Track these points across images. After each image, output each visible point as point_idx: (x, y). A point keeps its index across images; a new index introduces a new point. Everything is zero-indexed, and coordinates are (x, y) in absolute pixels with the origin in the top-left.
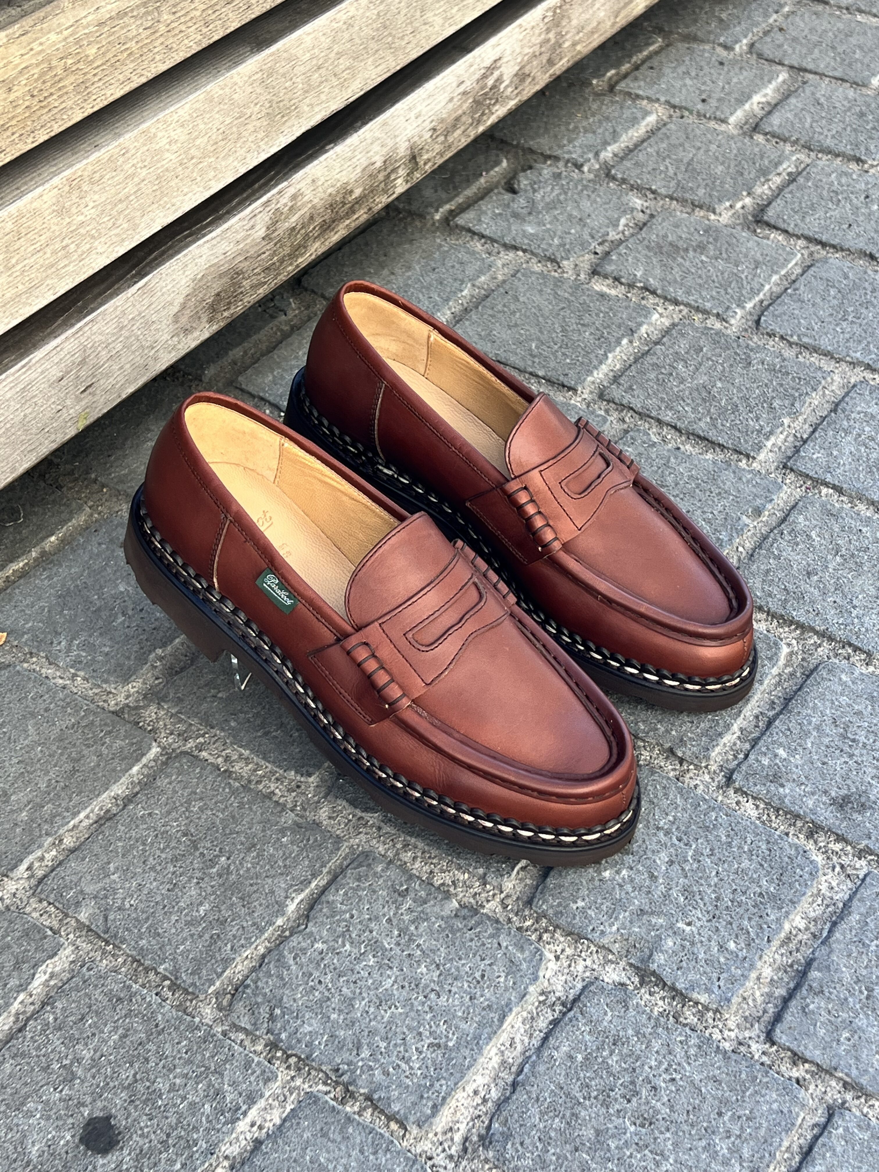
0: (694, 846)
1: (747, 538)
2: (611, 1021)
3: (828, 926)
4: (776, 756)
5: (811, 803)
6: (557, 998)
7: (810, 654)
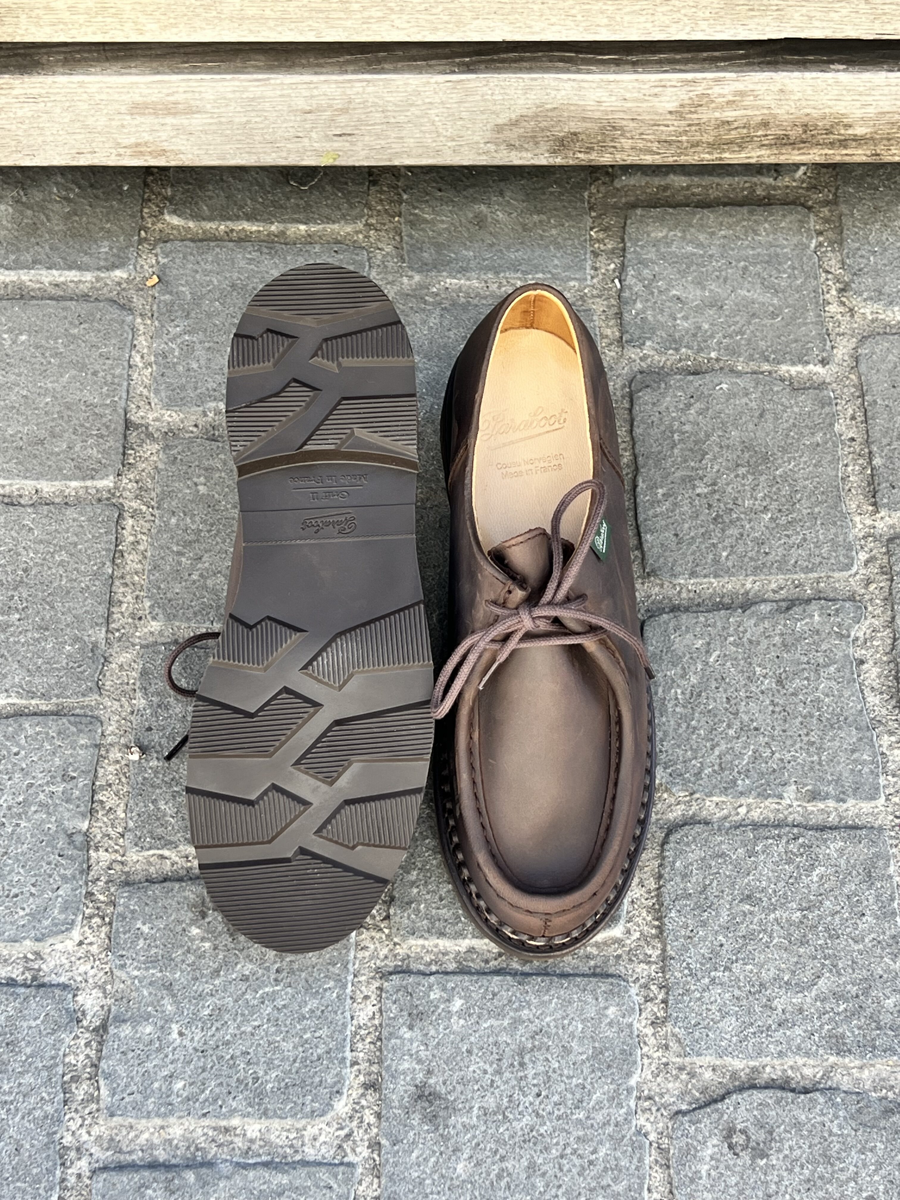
0: (278, 988)
1: (766, 807)
2: (30, 1028)
3: (264, 1158)
4: (448, 1001)
5: (406, 1065)
6: (39, 970)
7: (630, 960)
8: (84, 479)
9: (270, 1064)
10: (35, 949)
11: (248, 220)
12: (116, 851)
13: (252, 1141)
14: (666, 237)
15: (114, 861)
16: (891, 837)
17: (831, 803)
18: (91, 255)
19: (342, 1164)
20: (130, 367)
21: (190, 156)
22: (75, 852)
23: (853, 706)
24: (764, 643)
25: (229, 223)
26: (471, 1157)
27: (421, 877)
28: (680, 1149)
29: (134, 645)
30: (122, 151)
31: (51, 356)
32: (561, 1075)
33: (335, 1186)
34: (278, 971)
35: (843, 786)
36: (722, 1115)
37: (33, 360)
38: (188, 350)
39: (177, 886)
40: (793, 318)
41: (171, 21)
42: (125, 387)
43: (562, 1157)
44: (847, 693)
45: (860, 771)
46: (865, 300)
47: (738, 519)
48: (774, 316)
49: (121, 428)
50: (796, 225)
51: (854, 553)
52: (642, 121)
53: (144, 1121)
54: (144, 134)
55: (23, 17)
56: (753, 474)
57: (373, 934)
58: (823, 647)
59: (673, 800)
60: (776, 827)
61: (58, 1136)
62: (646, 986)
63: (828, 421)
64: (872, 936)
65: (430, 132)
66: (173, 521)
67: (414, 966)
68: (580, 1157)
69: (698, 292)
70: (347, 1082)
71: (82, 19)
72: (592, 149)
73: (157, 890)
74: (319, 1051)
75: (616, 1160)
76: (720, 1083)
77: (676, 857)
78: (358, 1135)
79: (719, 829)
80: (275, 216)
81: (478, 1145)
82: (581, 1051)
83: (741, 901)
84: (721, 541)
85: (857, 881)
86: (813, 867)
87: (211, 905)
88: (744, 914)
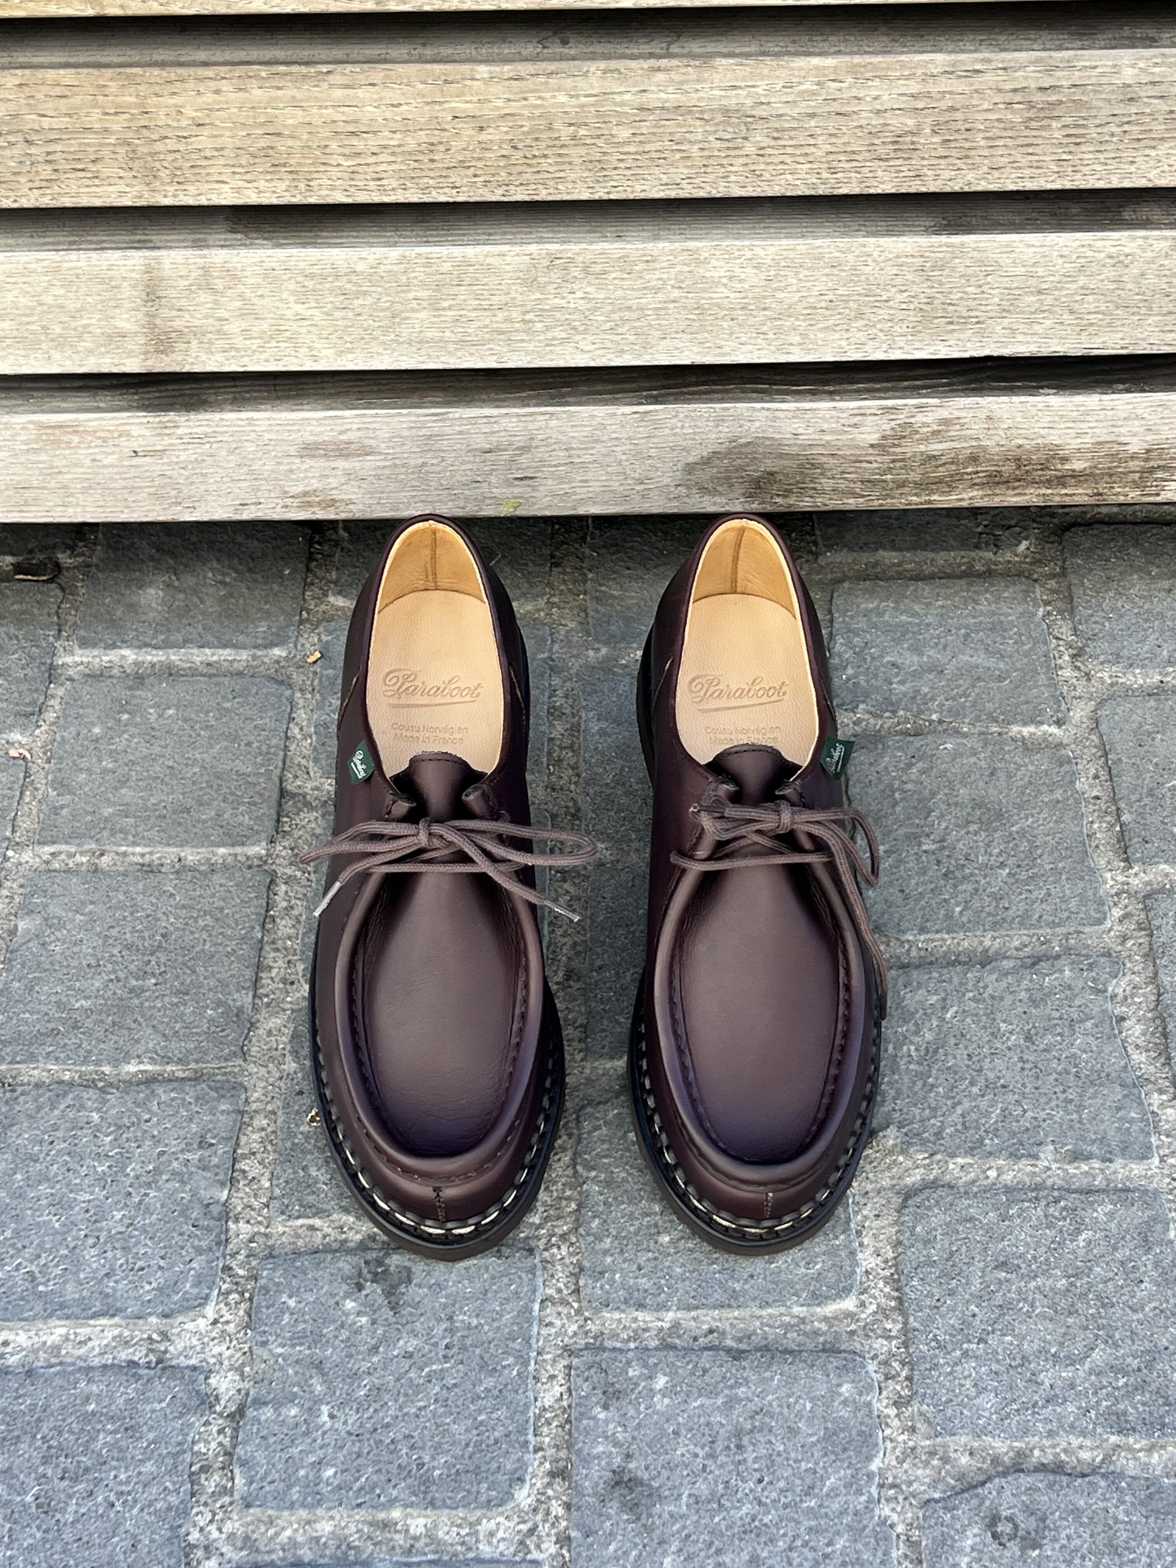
0: (448, 1365)
1: (1020, 1170)
2: (153, 1411)
3: (430, 1557)
4: (650, 1378)
5: (601, 1449)
6: (166, 1352)
7: (867, 1335)
8: (233, 845)
9: (437, 1447)
10: (162, 1327)
12: (260, 1223)
13: (416, 1538)
14: (878, 607)
15: (256, 1233)
16: (1169, 1201)
17: (1096, 1165)
18: (247, 634)
19: (524, 1561)
20: (288, 738)
21: (360, 507)
22: (212, 1223)
23: (1116, 1062)
24: (1008, 1000)
26: (680, 1550)
27: (616, 1244)
28: (934, 1539)
29: (284, 1012)
30: (288, 502)
31: (201, 729)
32: (787, 1459)
34: (447, 1347)
35: (1109, 1145)
36: (984, 1501)
37: (181, 733)
39: (330, 1257)
40: (1023, 681)
42: (281, 758)
43: (791, 1549)
44: (1107, 1049)
45: (1128, 1129)
46: (1102, 663)
47: (972, 875)
48: (1000, 679)
49: (275, 796)
50: (1020, 596)
51: (1106, 908)
52: (843, 457)
53: (286, 1513)
54: (313, 481)
55: (194, 343)
56: (987, 830)
57: (560, 1308)
58: (1077, 1002)
59: (910, 1164)
60: (1032, 1190)
61: (183, 1531)
62: (886, 1363)
63: (1068, 778)
64: (1153, 1305)
65: (617, 474)
67: (608, 1344)
68: (814, 1549)
69: (916, 659)
70: (530, 1470)
71: (255, 344)
72: (790, 491)
73: (305, 1262)
74: (497, 1434)
75: (857, 1552)
76: (980, 1469)
77: (916, 1222)
78: (544, 1529)
79: (966, 1193)
81: (688, 1536)
82: (810, 1433)
83: (996, 1268)
84: (954, 896)
85: (1132, 1245)
86: (1078, 1232)
87: (369, 1276)
88: (1000, 1282)
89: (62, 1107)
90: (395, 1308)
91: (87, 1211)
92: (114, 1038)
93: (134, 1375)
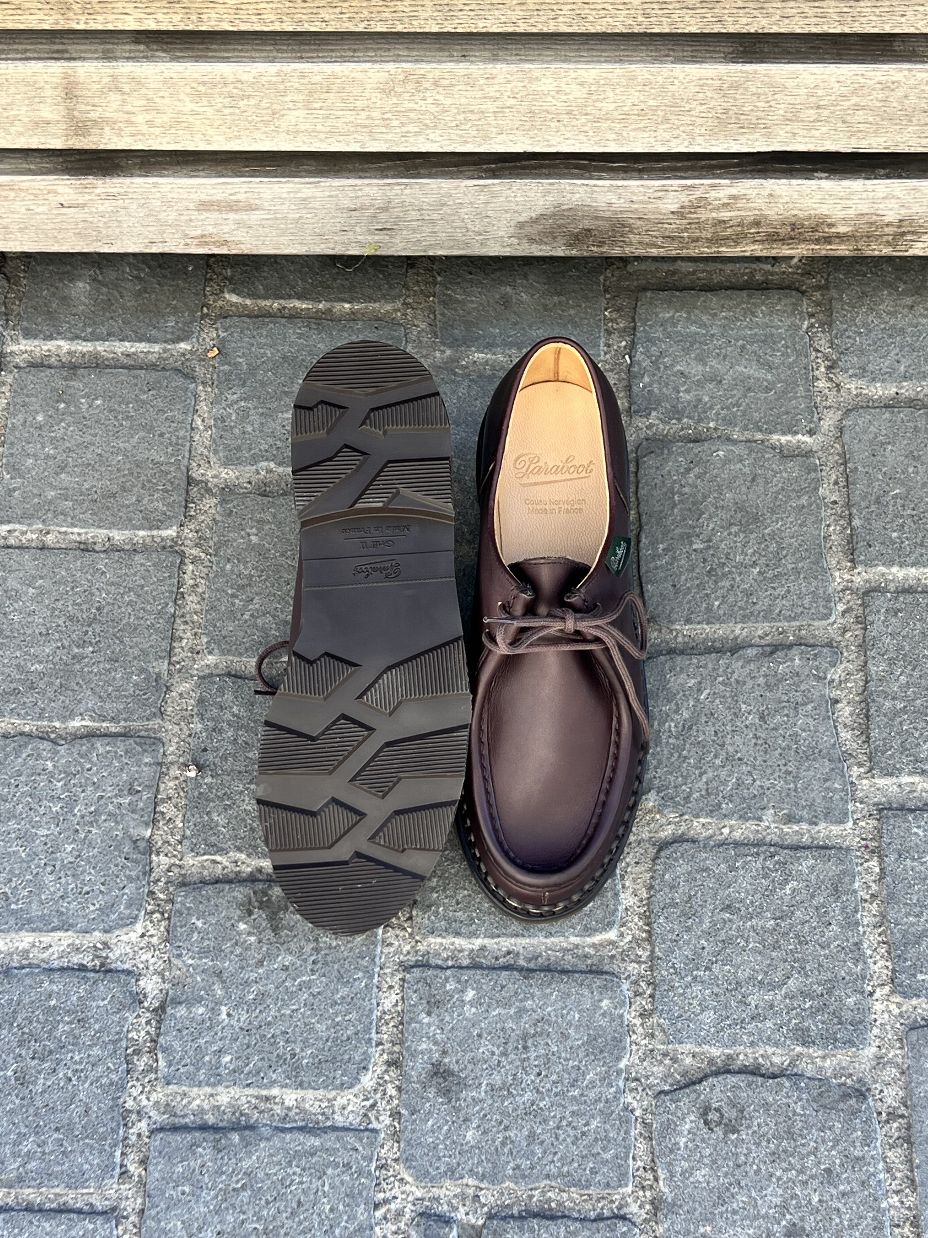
0: (314, 977)
1: (747, 828)
2: (99, 1007)
3: (300, 1124)
4: (462, 991)
5: (424, 1046)
6: (107, 957)
7: (623, 960)
8: (150, 529)
9: (305, 1042)
10: (103, 939)
11: (298, 299)
12: (175, 856)
13: (289, 1109)
14: (673, 317)
15: (173, 865)
16: (857, 857)
17: (805, 826)
18: (159, 329)
19: (366, 1130)
20: (192, 429)
21: (248, 246)
22: (139, 856)
23: (827, 740)
24: (750, 683)
25: (281, 301)
26: (479, 1126)
27: (440, 883)
28: (662, 1124)
29: (192, 676)
30: (189, 241)
31: (123, 419)
32: (559, 1058)
33: (361, 1149)
34: (314, 962)
35: (815, 811)
36: (699, 1095)
37: (107, 422)
38: (244, 415)
39: (227, 887)
40: (785, 392)
41: (236, 133)
42: (187, 448)
43: (558, 1128)
44: (822, 729)
45: (831, 798)
46: (850, 376)
47: (730, 572)
48: (767, 390)
49: (184, 485)
50: (789, 309)
51: (833, 604)
52: (648, 220)
53: (195, 1089)
54: (210, 227)
56: (745, 532)
57: (398, 932)
59: (664, 821)
60: (754, 845)
61: (122, 1100)
62: (636, 983)
63: (813, 485)
64: (837, 942)
65: (460, 228)
66: (228, 567)
67: (433, 961)
68: (574, 1128)
69: (700, 368)
70: (373, 1060)
71: (158, 131)
72: (604, 243)
73: (209, 890)
74: (349, 1032)
75: (605, 1131)
76: (699, 1068)
77: (666, 870)
78: (381, 1105)
79: (705, 847)
80: (323, 296)
81: (485, 1116)
82: (577, 1038)
83: (722, 910)
84: (714, 591)
85: (825, 894)
86: (786, 881)
87: (256, 904)
88: (725, 922)
89: (24, 755)
90: (275, 929)
91: (46, 844)
92: (62, 698)
93: (83, 978)
